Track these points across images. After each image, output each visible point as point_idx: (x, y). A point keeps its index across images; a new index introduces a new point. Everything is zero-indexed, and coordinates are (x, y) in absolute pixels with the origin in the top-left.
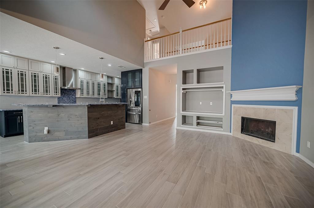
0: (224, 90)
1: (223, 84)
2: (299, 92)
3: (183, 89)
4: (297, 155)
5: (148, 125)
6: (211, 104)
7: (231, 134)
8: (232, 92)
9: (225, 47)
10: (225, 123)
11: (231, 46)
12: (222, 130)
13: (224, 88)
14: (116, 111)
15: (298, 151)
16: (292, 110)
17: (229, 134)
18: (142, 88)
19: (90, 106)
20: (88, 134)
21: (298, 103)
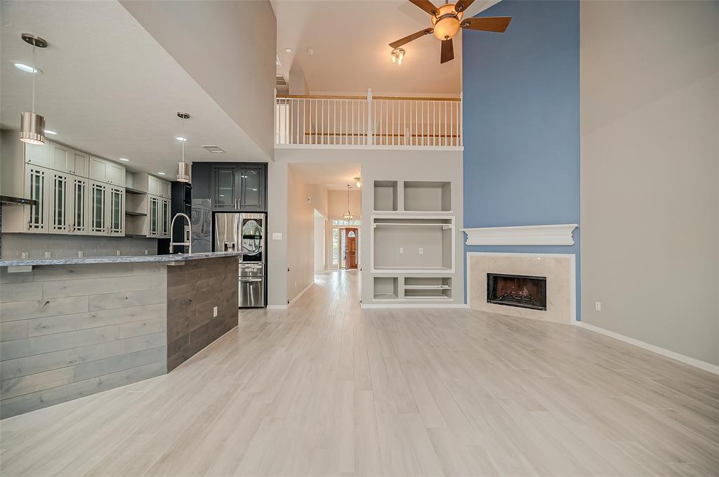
0: (452, 226)
1: (451, 215)
2: (576, 233)
3: (376, 220)
4: (579, 324)
5: (285, 307)
6: (421, 251)
7: (467, 306)
8: (467, 230)
9: (452, 148)
10: (456, 287)
11: (462, 148)
12: (452, 300)
13: (453, 222)
14: (223, 276)
15: (578, 319)
16: (569, 259)
17: (464, 306)
18: (266, 213)
19: (183, 264)
20: (168, 358)
21: (574, 249)
